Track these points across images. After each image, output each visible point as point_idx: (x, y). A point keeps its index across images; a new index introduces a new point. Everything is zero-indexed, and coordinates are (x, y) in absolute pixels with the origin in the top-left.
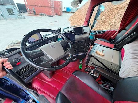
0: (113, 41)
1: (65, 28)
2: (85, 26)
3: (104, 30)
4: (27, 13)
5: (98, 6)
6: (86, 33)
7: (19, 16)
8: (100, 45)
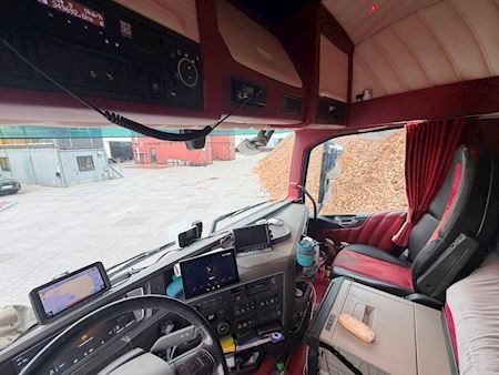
0: (406, 253)
1: (221, 218)
2: (293, 202)
3: (361, 213)
4: (133, 162)
5: (322, 145)
6: (286, 238)
7: (106, 174)
8: (356, 280)
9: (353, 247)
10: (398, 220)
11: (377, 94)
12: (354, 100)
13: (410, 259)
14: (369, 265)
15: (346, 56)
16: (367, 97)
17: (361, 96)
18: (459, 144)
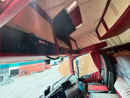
1: (55, 84)
2: (72, 75)
8: (95, 92)
9: (91, 84)
10: (97, 73)
11: (82, 48)
12: (79, 49)
13: (104, 83)
14: (96, 87)
15: (75, 42)
16: (81, 49)
17: (80, 49)
18: (100, 54)
